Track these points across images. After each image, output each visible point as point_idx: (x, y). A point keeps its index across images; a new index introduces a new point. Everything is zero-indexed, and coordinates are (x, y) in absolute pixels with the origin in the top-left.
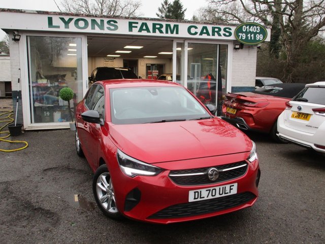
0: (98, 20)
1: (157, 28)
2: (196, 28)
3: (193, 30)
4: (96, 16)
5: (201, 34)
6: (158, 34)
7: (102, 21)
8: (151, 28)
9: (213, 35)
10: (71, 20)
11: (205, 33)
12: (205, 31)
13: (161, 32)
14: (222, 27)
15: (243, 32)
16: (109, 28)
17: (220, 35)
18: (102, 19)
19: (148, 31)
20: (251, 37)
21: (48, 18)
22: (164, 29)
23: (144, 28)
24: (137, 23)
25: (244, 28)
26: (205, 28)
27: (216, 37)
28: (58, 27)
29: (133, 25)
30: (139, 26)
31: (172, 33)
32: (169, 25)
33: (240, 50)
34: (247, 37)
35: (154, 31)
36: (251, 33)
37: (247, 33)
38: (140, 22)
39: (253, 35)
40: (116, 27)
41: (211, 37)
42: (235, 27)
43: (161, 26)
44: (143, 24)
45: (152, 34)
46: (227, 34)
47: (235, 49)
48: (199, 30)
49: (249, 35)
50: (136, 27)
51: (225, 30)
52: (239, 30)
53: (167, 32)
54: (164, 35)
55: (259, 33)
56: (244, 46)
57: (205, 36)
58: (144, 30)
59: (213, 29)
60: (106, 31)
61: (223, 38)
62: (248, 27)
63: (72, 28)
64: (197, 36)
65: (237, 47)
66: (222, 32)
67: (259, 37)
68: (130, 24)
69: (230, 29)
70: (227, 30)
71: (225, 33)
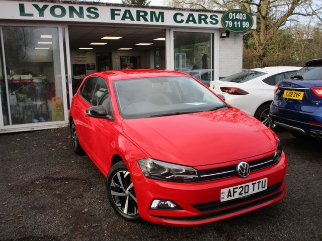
0: (77, 7)
1: (142, 16)
2: (182, 15)
3: (179, 18)
4: (74, 3)
5: (187, 22)
6: (142, 22)
7: (81, 9)
8: (135, 16)
9: (200, 23)
10: (45, 7)
11: (191, 21)
12: (191, 19)
13: (146, 20)
14: (209, 15)
15: (229, 20)
16: (89, 16)
17: (206, 23)
18: (81, 6)
19: (132, 19)
20: (238, 25)
21: (20, 4)
22: (148, 17)
23: (128, 15)
24: (120, 10)
25: (231, 16)
26: (191, 15)
27: (203, 25)
28: (31, 15)
29: (116, 12)
30: (122, 13)
31: (157, 20)
32: (154, 13)
33: (226, 39)
34: (234, 25)
35: (138, 19)
36: (238, 20)
37: (233, 20)
38: (123, 9)
39: (239, 23)
40: (97, 16)
41: (197, 25)
42: (222, 14)
43: (146, 14)
44: (126, 11)
45: (136, 22)
46: (214, 22)
47: (222, 37)
48: (185, 18)
49: (236, 23)
50: (119, 15)
51: (211, 17)
52: (226, 17)
53: (152, 20)
54: (149, 23)
55: (246, 21)
56: (230, 34)
57: (191, 24)
58: (127, 18)
59: (200, 16)
60: (86, 19)
61: (210, 25)
62: (234, 14)
63: (48, 16)
64: (184, 24)
65: (224, 35)
66: (209, 20)
67: (246, 25)
68: (112, 11)
69: (217, 16)
70: (214, 17)
71: (211, 20)
